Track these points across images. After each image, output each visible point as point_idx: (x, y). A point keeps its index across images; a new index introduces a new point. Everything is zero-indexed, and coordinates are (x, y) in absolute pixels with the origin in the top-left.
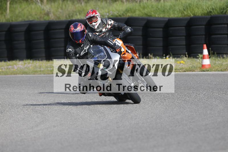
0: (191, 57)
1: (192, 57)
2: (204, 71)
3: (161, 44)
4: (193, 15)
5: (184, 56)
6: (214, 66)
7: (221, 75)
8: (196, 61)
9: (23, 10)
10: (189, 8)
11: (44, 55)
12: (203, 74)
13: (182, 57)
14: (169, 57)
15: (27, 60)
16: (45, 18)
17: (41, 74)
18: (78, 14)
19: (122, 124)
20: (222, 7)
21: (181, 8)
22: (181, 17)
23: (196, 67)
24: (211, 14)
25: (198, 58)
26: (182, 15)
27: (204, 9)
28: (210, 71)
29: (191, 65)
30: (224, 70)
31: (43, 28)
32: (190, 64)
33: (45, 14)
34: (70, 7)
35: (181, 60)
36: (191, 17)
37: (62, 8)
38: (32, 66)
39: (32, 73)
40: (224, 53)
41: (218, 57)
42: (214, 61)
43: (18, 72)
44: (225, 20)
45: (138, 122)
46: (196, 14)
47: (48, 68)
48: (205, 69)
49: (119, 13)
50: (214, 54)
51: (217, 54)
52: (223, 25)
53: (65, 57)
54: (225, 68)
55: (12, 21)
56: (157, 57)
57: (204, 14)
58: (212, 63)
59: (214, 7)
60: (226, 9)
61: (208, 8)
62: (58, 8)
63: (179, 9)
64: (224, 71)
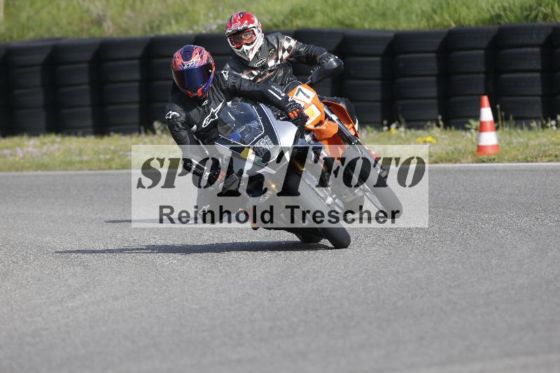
0: (450, 127)
1: (453, 128)
2: (483, 162)
3: (377, 95)
4: (455, 23)
5: (434, 125)
6: (507, 148)
7: (524, 170)
8: (463, 137)
9: (37, 12)
10: (445, 6)
11: (89, 122)
12: (481, 170)
13: (428, 127)
14: (397, 128)
15: (47, 136)
16: (92, 31)
17: (81, 169)
18: (173, 22)
19: (280, 292)
20: (527, 5)
21: (427, 8)
22: (427, 29)
23: (463, 151)
24: (499, 21)
25: (469, 129)
26: (429, 25)
27: (483, 9)
28: (498, 162)
29: (449, 148)
30: (532, 158)
31: (88, 56)
32: (450, 145)
33: (92, 22)
34: (154, 5)
35: (426, 133)
36: (451, 28)
37: (133, 8)
38: (59, 150)
39: (60, 166)
40: (533, 115)
41: (518, 126)
42: (508, 137)
43: (27, 165)
44: (534, 36)
45: (320, 288)
46: (462, 21)
47: (99, 154)
48: (485, 157)
49: (275, 20)
50: (506, 119)
51: (516, 119)
52: (530, 49)
53: (142, 128)
54: (535, 154)
55: (11, 38)
56: (368, 127)
57: (483, 21)
58: (503, 141)
59: (506, 5)
60: (536, 8)
61: (493, 7)
62: (124, 8)
63: (421, 9)
64: (532, 162)
